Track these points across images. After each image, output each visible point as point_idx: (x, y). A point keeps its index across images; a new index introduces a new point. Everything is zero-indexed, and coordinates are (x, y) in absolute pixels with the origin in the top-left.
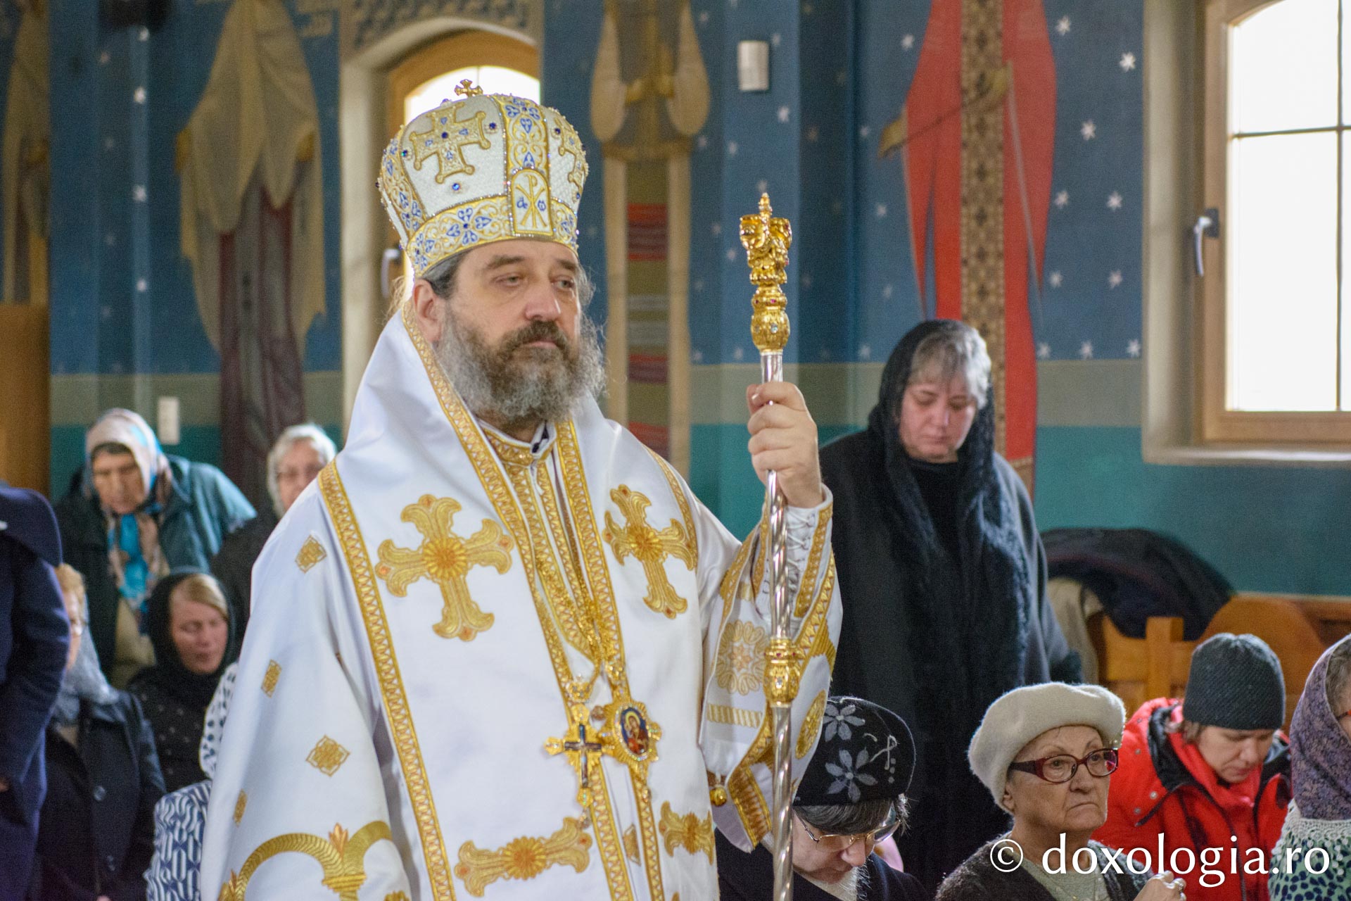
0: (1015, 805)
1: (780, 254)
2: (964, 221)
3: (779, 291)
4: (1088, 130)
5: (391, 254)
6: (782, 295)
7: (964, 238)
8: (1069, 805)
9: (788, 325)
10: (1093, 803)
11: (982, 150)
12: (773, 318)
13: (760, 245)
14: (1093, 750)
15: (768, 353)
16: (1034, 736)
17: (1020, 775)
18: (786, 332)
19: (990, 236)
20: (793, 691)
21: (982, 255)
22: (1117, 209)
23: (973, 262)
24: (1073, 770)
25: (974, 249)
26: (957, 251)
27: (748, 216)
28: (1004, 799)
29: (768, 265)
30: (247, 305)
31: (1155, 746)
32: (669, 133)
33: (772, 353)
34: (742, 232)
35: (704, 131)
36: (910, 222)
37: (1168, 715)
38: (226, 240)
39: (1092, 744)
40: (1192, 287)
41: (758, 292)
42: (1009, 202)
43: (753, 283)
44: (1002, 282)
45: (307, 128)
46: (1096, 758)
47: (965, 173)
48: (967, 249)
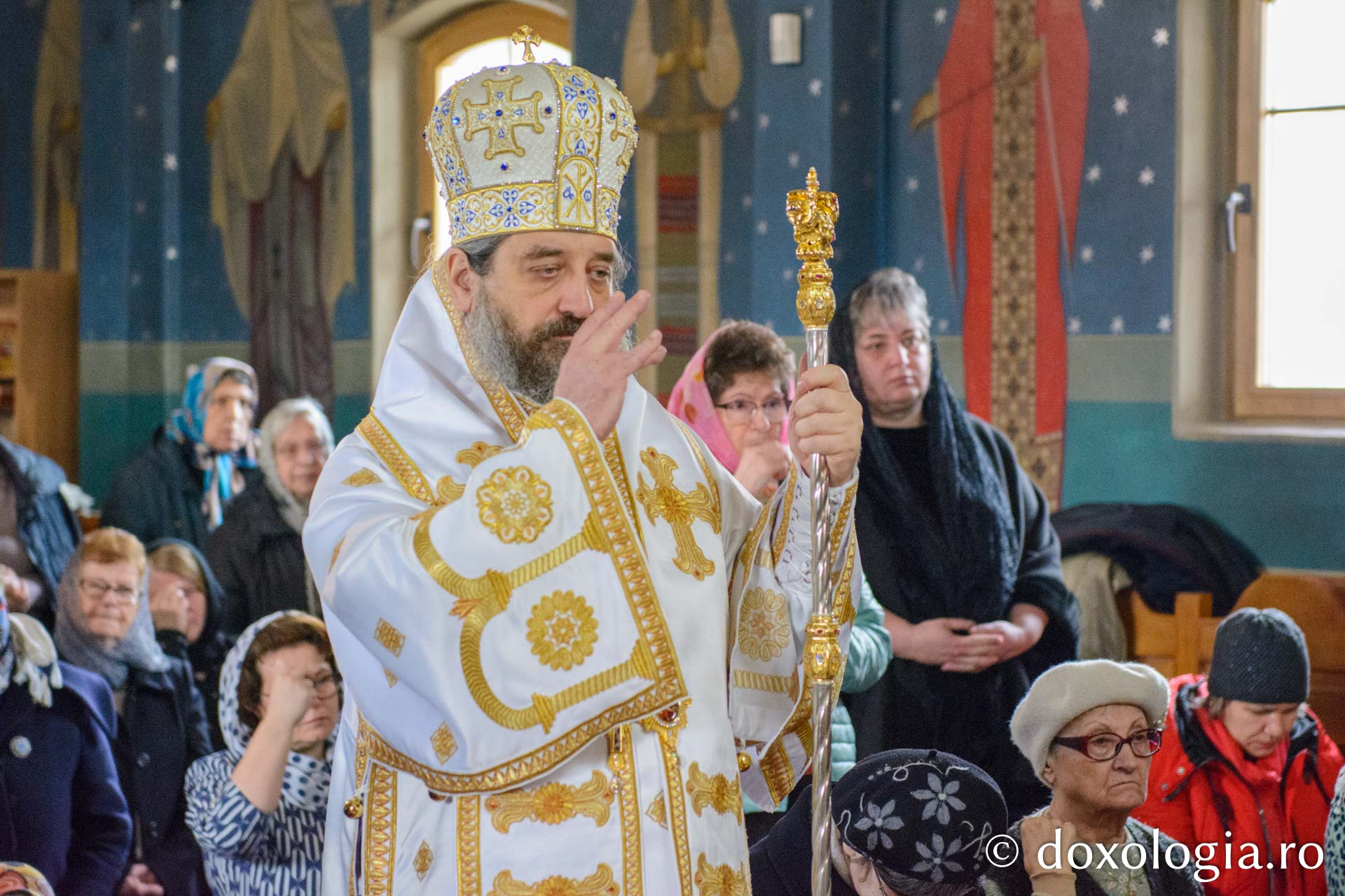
0: (1055, 780)
1: (827, 229)
2: (995, 195)
3: (825, 267)
4: (1121, 105)
5: (421, 224)
6: (828, 271)
7: (995, 212)
8: (1111, 783)
9: (834, 301)
10: (1133, 782)
11: (1014, 124)
12: (819, 294)
13: (806, 221)
14: (1139, 729)
15: (814, 328)
16: (1081, 713)
17: (1063, 750)
18: (831, 308)
19: (1022, 209)
20: (833, 668)
21: (1013, 230)
22: (1150, 185)
23: (1004, 236)
24: (1116, 750)
25: (1005, 223)
26: (988, 224)
27: (794, 191)
28: (1044, 772)
29: (815, 240)
30: (277, 274)
31: (1182, 722)
32: (700, 106)
33: (817, 329)
34: (789, 208)
35: (735, 104)
36: (942, 195)
37: (1195, 692)
38: (257, 209)
39: (1136, 724)
40: (1224, 264)
41: (804, 267)
42: (1040, 176)
43: (798, 258)
44: (1033, 256)
45: (337, 98)
46: (1139, 738)
47: (996, 147)
48: (998, 224)
